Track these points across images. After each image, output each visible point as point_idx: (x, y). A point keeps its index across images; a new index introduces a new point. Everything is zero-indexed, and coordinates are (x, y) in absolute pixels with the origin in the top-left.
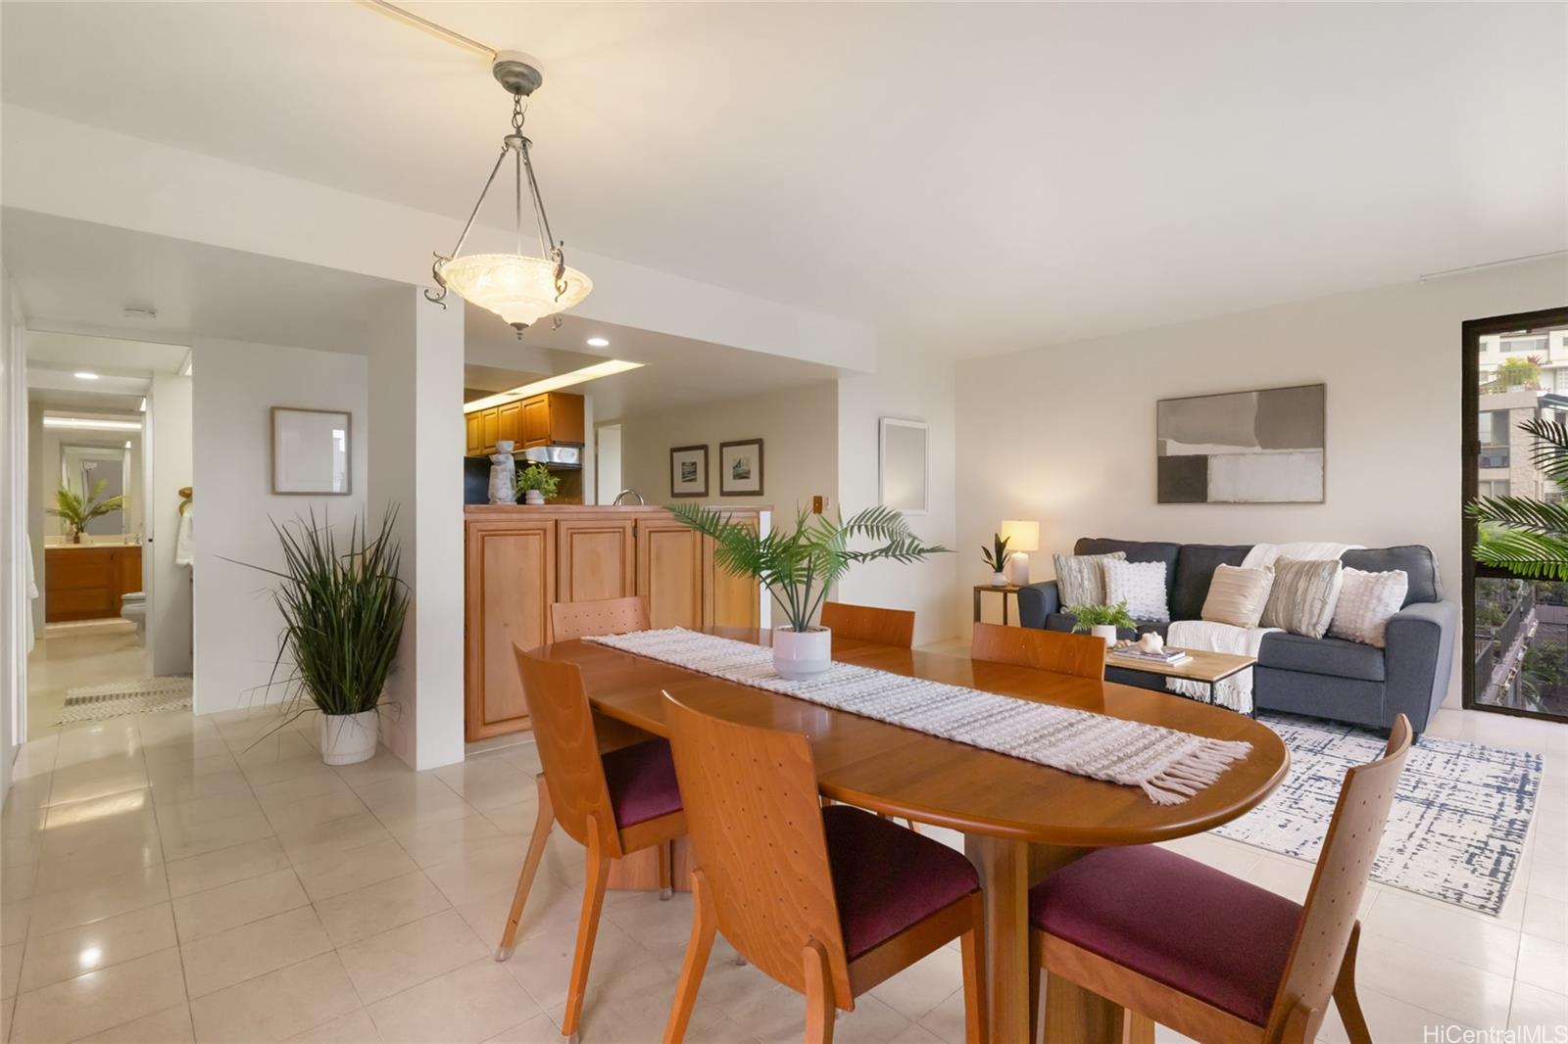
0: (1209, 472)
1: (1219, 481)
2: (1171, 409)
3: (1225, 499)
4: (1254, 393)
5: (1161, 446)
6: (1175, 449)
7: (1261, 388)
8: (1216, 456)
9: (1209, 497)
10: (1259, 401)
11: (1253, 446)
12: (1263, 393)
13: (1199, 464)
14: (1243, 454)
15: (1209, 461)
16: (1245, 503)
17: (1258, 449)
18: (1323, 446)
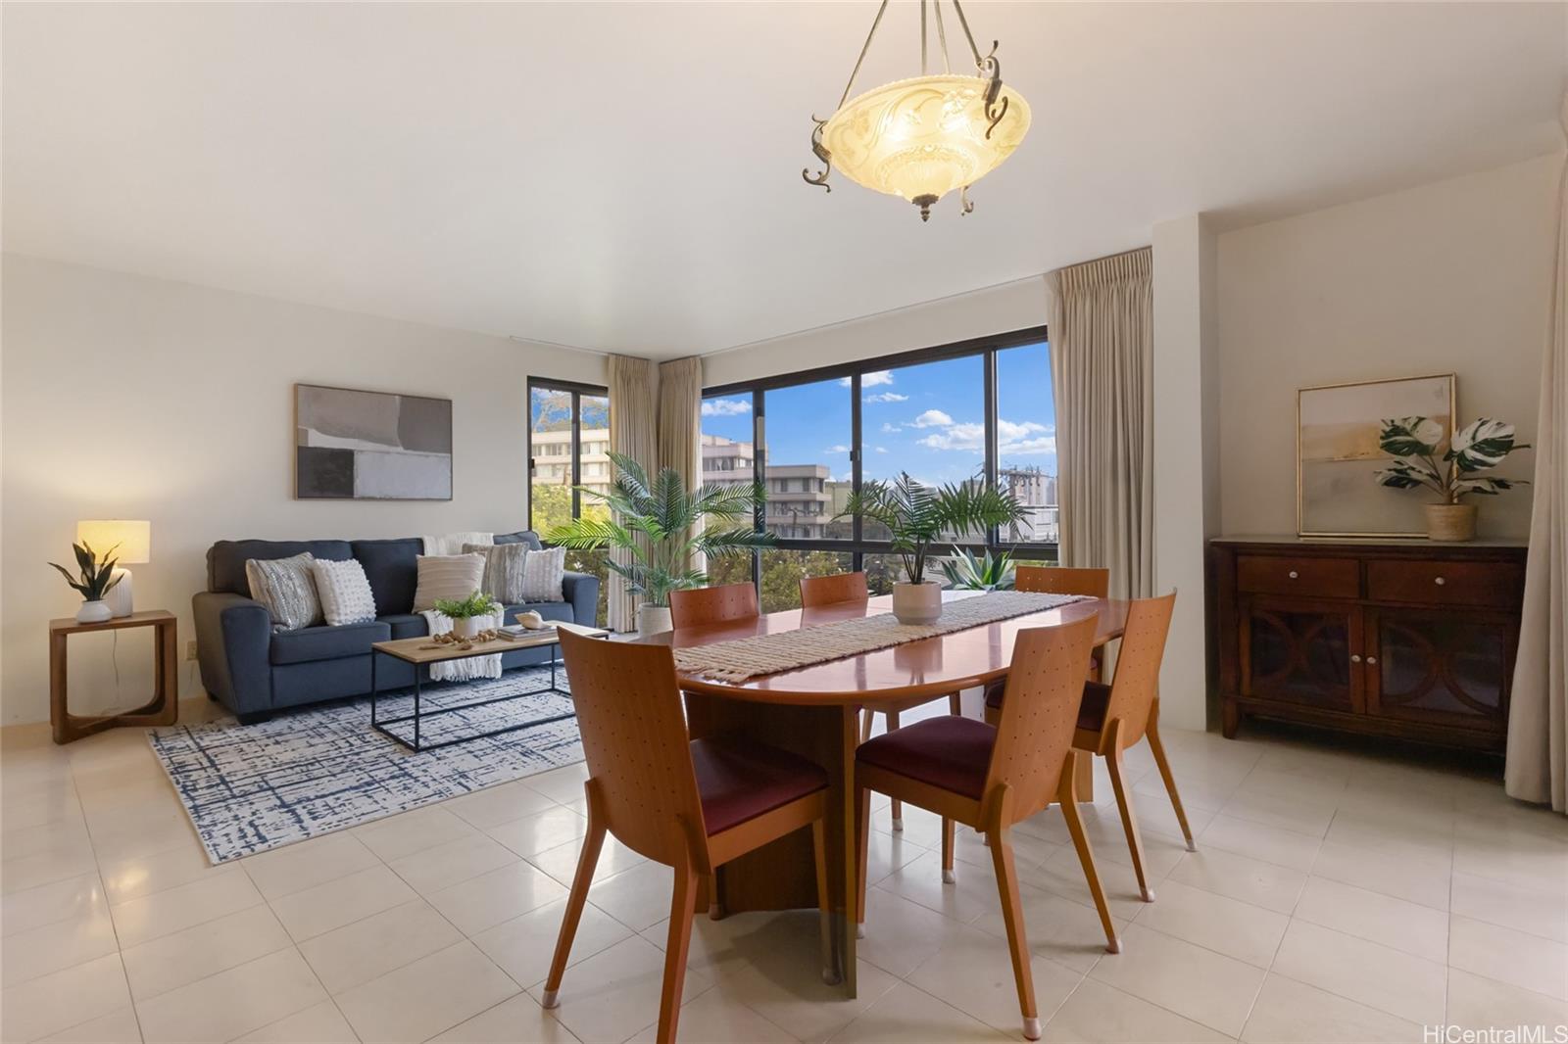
0: (355, 467)
1: (365, 476)
2: (308, 397)
3: (371, 495)
4: (397, 397)
5: (299, 434)
6: (317, 440)
7: (403, 393)
8: (362, 451)
9: (355, 492)
10: (402, 404)
11: (397, 446)
12: (406, 398)
13: (345, 459)
14: (388, 453)
15: (355, 457)
16: (391, 499)
17: (400, 449)
18: (451, 452)
